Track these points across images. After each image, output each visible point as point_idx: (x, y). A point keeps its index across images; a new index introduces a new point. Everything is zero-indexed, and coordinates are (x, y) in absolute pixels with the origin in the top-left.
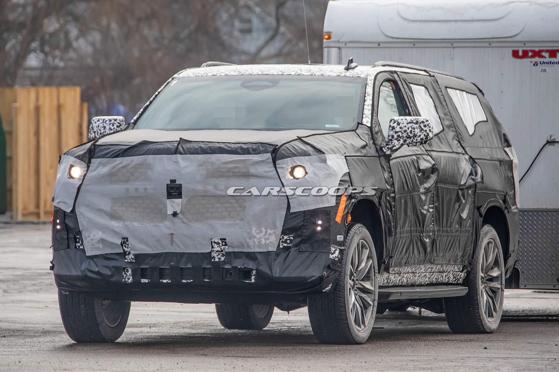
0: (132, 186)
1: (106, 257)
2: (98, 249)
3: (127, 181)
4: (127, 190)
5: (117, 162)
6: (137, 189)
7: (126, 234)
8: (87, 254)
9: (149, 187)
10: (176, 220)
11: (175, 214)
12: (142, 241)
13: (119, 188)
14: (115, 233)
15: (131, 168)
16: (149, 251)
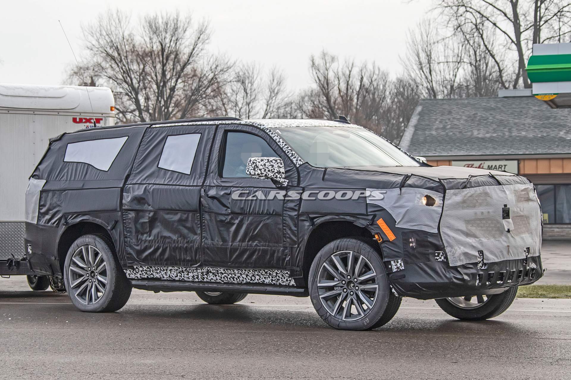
0: (479, 210)
1: (464, 267)
2: (460, 260)
3: (474, 206)
4: (476, 213)
5: (466, 192)
6: (482, 213)
7: (481, 248)
8: (451, 265)
9: (490, 211)
10: (509, 235)
11: (509, 231)
12: (492, 253)
13: (469, 212)
14: (473, 247)
15: (476, 196)
16: (497, 260)
